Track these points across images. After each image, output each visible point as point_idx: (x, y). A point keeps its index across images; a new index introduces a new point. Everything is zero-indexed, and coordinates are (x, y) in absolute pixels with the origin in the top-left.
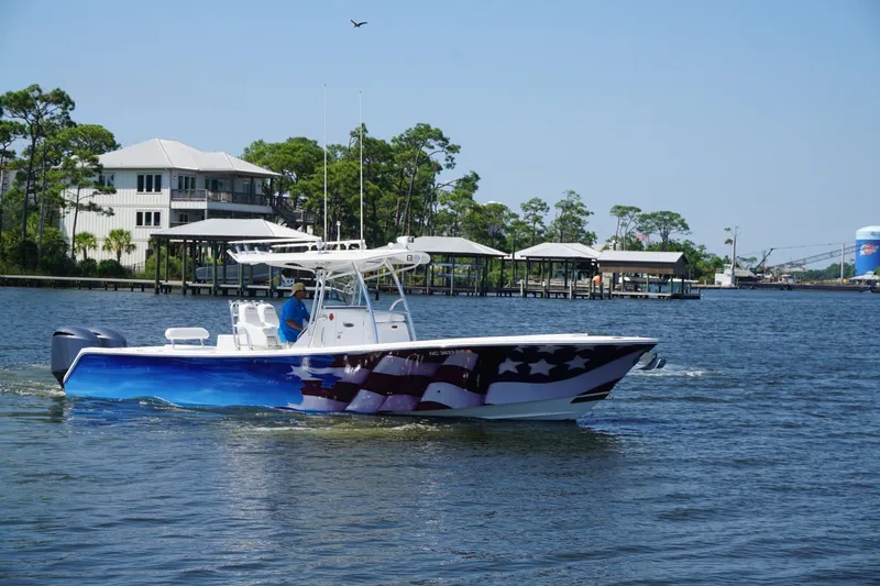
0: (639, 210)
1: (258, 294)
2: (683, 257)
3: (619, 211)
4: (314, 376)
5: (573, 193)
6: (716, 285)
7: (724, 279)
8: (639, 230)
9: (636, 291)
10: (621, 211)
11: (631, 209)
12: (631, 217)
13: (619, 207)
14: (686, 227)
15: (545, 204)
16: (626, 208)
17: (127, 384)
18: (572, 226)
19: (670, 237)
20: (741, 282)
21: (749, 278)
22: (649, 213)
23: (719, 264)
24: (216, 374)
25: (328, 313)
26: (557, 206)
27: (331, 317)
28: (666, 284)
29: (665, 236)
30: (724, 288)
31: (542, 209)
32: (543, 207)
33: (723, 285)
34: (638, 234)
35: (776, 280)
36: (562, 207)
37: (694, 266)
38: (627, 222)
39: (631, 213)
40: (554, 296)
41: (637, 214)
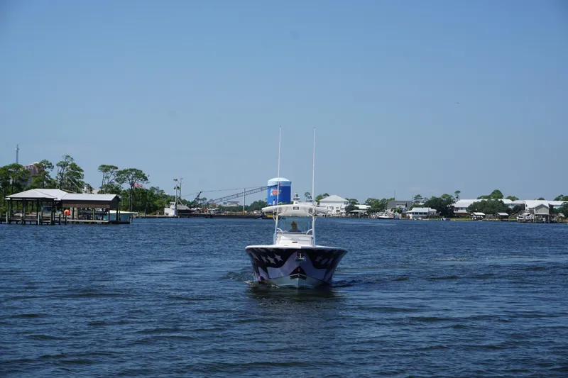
0: (117, 168)
2: (116, 197)
3: (104, 168)
5: (69, 156)
6: (165, 215)
7: (170, 211)
8: (117, 180)
10: (105, 169)
11: (111, 167)
12: (112, 172)
13: (104, 166)
14: (146, 179)
15: (51, 164)
16: (108, 166)
18: (73, 180)
19: (136, 185)
20: (180, 213)
21: (187, 211)
22: (122, 170)
23: (169, 200)
26: (57, 165)
29: (132, 184)
30: (168, 217)
31: (49, 167)
32: (50, 166)
33: (169, 215)
34: (116, 183)
35: (203, 212)
36: (61, 166)
37: (148, 202)
38: (109, 175)
39: (111, 170)
40: (29, 223)
41: (116, 170)
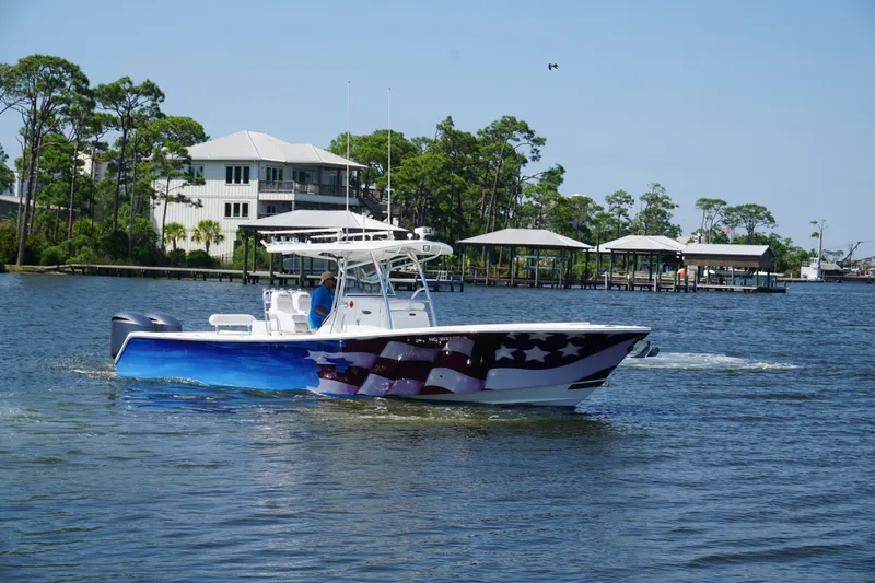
0: (725, 203)
1: (289, 282)
2: (769, 250)
3: (705, 204)
4: (328, 360)
5: (658, 185)
6: (802, 279)
7: (810, 272)
8: (725, 222)
9: (721, 284)
10: (707, 204)
11: (717, 202)
12: (717, 210)
13: (705, 200)
14: (772, 220)
15: (630, 197)
16: (711, 201)
17: (168, 367)
18: (657, 219)
19: (756, 230)
20: (828, 276)
21: (836, 272)
22: (734, 206)
23: (805, 258)
24: (244, 358)
25: (349, 300)
26: (642, 199)
27: (352, 305)
28: (751, 277)
29: (750, 229)
30: (810, 281)
31: (627, 202)
32: (629, 200)
33: (809, 279)
34: (723, 227)
35: (863, 274)
36: (647, 200)
37: (780, 259)
38: (713, 215)
39: (716, 206)
40: (638, 289)
41: (723, 206)
